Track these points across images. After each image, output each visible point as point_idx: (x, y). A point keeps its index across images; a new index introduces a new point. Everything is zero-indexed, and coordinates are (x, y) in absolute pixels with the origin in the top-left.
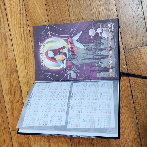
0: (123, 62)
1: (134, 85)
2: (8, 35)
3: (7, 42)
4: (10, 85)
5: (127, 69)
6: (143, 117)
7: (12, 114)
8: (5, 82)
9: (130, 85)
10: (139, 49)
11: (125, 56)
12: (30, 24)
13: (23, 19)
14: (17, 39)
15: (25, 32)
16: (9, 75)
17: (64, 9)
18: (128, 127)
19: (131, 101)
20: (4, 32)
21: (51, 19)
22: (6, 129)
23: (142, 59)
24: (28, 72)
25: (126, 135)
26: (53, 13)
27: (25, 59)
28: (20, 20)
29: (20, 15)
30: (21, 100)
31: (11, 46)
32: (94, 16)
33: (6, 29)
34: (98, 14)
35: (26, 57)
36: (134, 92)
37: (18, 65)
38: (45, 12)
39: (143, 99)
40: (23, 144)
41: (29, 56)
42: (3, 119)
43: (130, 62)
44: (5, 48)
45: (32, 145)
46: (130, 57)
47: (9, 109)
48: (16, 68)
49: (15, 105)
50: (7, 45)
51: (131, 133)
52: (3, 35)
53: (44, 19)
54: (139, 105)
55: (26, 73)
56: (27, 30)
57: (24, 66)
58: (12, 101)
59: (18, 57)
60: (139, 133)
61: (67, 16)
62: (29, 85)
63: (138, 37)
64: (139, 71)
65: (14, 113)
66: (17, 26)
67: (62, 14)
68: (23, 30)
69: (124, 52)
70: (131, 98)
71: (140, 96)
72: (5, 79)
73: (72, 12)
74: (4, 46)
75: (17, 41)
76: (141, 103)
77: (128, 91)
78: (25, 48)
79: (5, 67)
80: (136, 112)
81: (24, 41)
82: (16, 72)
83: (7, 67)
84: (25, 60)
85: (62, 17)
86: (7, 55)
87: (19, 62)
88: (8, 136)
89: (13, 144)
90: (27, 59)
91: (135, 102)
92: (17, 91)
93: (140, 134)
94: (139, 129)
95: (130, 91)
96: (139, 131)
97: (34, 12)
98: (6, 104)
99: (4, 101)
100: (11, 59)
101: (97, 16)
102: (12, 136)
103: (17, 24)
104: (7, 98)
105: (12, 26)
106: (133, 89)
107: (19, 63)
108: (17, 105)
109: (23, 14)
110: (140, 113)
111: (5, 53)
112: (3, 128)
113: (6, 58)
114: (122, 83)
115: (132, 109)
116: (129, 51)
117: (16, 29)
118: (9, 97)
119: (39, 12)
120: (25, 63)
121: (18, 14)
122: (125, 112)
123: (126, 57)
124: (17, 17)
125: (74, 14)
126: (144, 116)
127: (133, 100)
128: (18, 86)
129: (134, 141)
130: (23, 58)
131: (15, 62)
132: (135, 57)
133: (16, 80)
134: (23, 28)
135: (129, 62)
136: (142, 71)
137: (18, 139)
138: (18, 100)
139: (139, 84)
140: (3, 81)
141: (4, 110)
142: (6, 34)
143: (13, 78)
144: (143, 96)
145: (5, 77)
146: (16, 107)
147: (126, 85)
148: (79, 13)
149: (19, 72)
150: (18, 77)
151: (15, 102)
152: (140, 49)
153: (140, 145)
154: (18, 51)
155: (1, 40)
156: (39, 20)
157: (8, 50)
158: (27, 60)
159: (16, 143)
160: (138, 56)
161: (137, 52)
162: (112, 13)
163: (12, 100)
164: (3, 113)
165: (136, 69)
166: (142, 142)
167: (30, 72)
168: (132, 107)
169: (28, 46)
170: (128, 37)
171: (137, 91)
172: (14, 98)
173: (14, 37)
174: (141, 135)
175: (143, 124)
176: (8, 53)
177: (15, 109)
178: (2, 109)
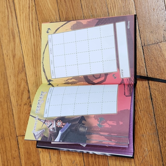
0: (141, 60)
1: (153, 86)
2: (16, 31)
3: (15, 38)
4: (18, 85)
5: (145, 68)
6: (163, 123)
7: (19, 118)
8: (12, 83)
9: (148, 86)
10: (159, 45)
11: (143, 53)
12: (40, 18)
13: (32, 14)
14: (26, 35)
15: (34, 28)
16: (16, 75)
17: (76, 1)
18: (146, 134)
19: (150, 105)
20: (12, 28)
21: (62, 13)
22: (12, 135)
23: (162, 56)
24: (36, 72)
25: (144, 144)
26: (64, 6)
27: (34, 57)
28: (29, 15)
29: (29, 9)
30: (28, 103)
31: (19, 43)
32: (109, 9)
33: (14, 25)
34: (114, 6)
35: (35, 55)
36: (153, 95)
37: (26, 64)
38: (56, 5)
39: (164, 102)
40: (31, 151)
41: (37, 54)
42: (10, 123)
43: (150, 60)
44: (13, 46)
45: (39, 152)
46: (150, 54)
47: (16, 112)
48: (24, 67)
49: (22, 108)
50: (14, 41)
51: (150, 141)
52: (10, 31)
53: (54, 13)
54: (159, 109)
55: (35, 73)
56: (36, 26)
57: (33, 65)
58: (19, 104)
59: (26, 55)
60: (158, 142)
61: (79, 9)
62: (38, 86)
63: (159, 31)
64: (159, 71)
65: (21, 117)
66: (26, 21)
67: (74, 7)
68: (32, 25)
69: (143, 48)
70: (149, 101)
71: (160, 99)
72: (12, 79)
73: (85, 4)
74: (12, 44)
75: (25, 37)
76: (162, 107)
77: (147, 92)
78: (34, 45)
79: (12, 66)
80: (155, 117)
81: (32, 38)
82: (24, 72)
83: (14, 66)
84: (34, 59)
85: (74, 10)
86: (15, 53)
87: (27, 60)
88: (14, 142)
89: (20, 151)
90: (35, 57)
91: (154, 106)
92: (24, 93)
93: (160, 142)
94: (158, 137)
95: (149, 93)
96: (159, 139)
97: (44, 6)
98: (13, 107)
99: (10, 104)
100: (18, 57)
101: (112, 8)
102: (19, 142)
103: (26, 19)
104: (15, 100)
105: (21, 21)
106: (152, 91)
107: (27, 62)
108: (25, 108)
109: (32, 7)
110: (160, 118)
111: (12, 51)
112: (9, 133)
113: (14, 56)
114: (140, 84)
115: (151, 113)
116: (148, 47)
117: (25, 24)
118: (16, 99)
119: (50, 5)
120: (33, 61)
121: (27, 8)
122: (143, 118)
123: (145, 54)
124: (26, 12)
125: (87, 6)
126: (165, 122)
127: (152, 104)
128: (26, 87)
129: (154, 150)
130: (32, 56)
131: (23, 60)
132: (155, 54)
133: (24, 80)
134: (32, 23)
135: (148, 60)
136: (162, 70)
137: (25, 146)
138: (25, 102)
139: (159, 85)
140: (10, 82)
141: (11, 113)
142: (14, 30)
143: (21, 79)
144: (163, 99)
145: (12, 77)
146: (23, 110)
147: (145, 86)
148: (92, 6)
149: (27, 71)
150: (25, 77)
151: (22, 105)
152: (161, 45)
153: (160, 156)
154: (26, 48)
155: (9, 36)
156: (49, 13)
157: (16, 48)
158: (36, 59)
159: (23, 150)
160: (158, 53)
161: (157, 49)
162: (129, 4)
163: (19, 102)
164: (9, 116)
165: (156, 67)
166: (162, 151)
167: (39, 72)
168: (150, 111)
169: (37, 43)
170: (147, 31)
171: (156, 93)
172: (21, 100)
173: (22, 34)
174: (161, 144)
175: (164, 131)
176: (16, 51)
177: (23, 112)
178: (9, 112)
